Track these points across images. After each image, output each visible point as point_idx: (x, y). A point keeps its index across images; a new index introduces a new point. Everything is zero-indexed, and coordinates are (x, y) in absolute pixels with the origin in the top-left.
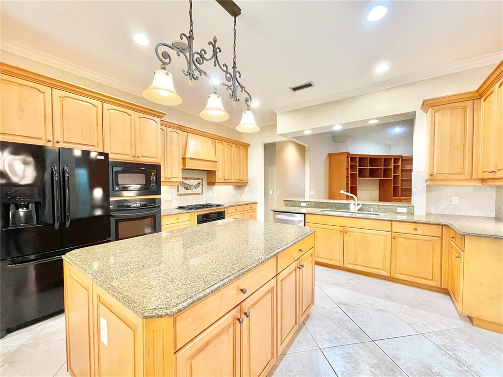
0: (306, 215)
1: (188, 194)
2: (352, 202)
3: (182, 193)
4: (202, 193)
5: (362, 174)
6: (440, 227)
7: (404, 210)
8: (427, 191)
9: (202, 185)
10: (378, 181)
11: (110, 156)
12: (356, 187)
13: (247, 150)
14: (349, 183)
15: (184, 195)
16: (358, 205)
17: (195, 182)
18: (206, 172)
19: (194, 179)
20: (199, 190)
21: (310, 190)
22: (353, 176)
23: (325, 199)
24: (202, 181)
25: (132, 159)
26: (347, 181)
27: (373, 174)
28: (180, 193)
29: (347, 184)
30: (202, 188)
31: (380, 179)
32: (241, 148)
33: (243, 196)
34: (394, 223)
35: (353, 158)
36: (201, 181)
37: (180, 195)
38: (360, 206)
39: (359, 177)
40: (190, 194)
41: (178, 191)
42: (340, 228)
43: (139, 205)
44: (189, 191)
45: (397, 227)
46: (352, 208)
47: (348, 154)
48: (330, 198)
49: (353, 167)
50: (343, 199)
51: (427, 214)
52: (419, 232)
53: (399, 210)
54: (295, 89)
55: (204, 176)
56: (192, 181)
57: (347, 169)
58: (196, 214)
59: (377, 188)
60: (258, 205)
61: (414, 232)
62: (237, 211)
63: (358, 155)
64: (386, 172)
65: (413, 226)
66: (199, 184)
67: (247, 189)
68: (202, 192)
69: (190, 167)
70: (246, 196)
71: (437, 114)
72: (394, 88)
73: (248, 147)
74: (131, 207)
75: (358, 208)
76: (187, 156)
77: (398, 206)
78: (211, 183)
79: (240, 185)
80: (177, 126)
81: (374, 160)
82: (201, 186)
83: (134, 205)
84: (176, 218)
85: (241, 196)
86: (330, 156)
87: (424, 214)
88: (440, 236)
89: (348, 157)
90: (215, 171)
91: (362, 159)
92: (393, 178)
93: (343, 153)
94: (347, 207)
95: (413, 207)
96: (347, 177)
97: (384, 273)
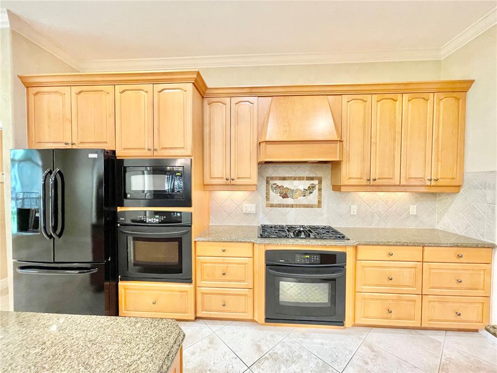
1: (287, 206)
3: (275, 202)
4: (319, 205)
9: (320, 190)
11: (121, 153)
15: (279, 206)
17: (303, 185)
18: (330, 165)
19: (300, 179)
20: (313, 198)
24: (320, 182)
25: (149, 154)
28: (271, 202)
30: (320, 195)
32: (434, 98)
36: (316, 182)
37: (272, 206)
40: (292, 206)
41: (268, 198)
43: (157, 220)
44: (289, 201)
55: (325, 173)
56: (296, 183)
62: (391, 258)
66: (311, 189)
67: (460, 202)
68: (320, 202)
69: (270, 157)
73: (465, 91)
74: (145, 222)
76: (270, 138)
78: (336, 188)
79: (432, 192)
80: (248, 90)
82: (316, 192)
83: (150, 220)
84: (221, 249)
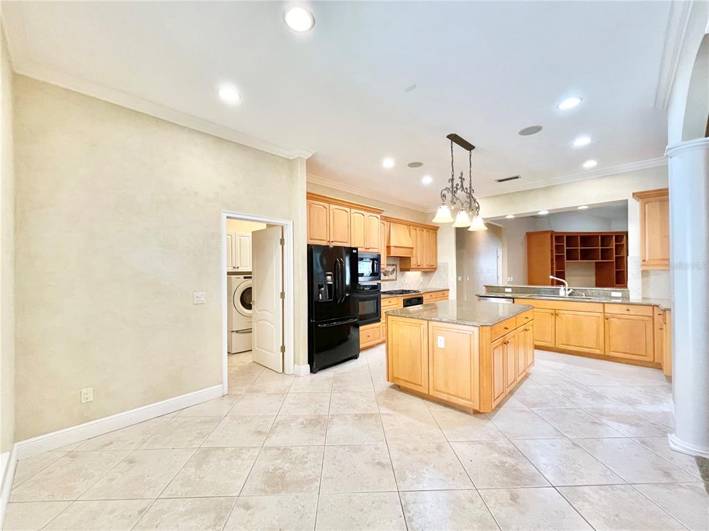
0: (515, 300)
1: (386, 280)
2: (562, 288)
4: (396, 280)
5: (571, 255)
6: (651, 308)
7: (619, 294)
8: (643, 276)
10: (594, 265)
11: (359, 249)
12: (564, 272)
13: (436, 233)
14: (555, 267)
16: (569, 290)
17: (390, 269)
18: (399, 258)
20: (394, 276)
21: (508, 276)
22: (559, 259)
23: (524, 284)
26: (552, 264)
27: (586, 255)
29: (552, 268)
30: (396, 274)
31: (596, 262)
32: (431, 231)
33: (431, 282)
34: (606, 305)
35: (558, 237)
36: (395, 267)
38: (570, 291)
39: (567, 260)
40: (388, 280)
42: (551, 311)
44: (387, 278)
45: (610, 309)
46: (562, 293)
47: (552, 232)
48: (529, 284)
49: (559, 248)
50: (548, 285)
51: (643, 298)
52: (631, 313)
53: (614, 294)
54: (500, 181)
55: (398, 263)
57: (552, 250)
58: (403, 298)
59: (593, 272)
60: (450, 292)
61: (627, 312)
62: (432, 297)
63: (565, 233)
64: (605, 254)
65: (625, 307)
66: (394, 270)
67: (436, 275)
68: (396, 278)
69: (394, 254)
70: (435, 283)
71: (646, 205)
72: (604, 177)
73: (437, 230)
75: (568, 293)
76: (391, 245)
77: (613, 291)
78: (403, 270)
79: (429, 271)
81: (587, 239)
82: (395, 272)
84: (389, 301)
85: (429, 282)
86: (529, 235)
87: (641, 298)
88: (651, 315)
89: (551, 236)
90: (410, 258)
91: (571, 238)
92: (614, 260)
93: (546, 232)
94: (556, 292)
95: (628, 291)
96: (552, 260)
97: (598, 352)
